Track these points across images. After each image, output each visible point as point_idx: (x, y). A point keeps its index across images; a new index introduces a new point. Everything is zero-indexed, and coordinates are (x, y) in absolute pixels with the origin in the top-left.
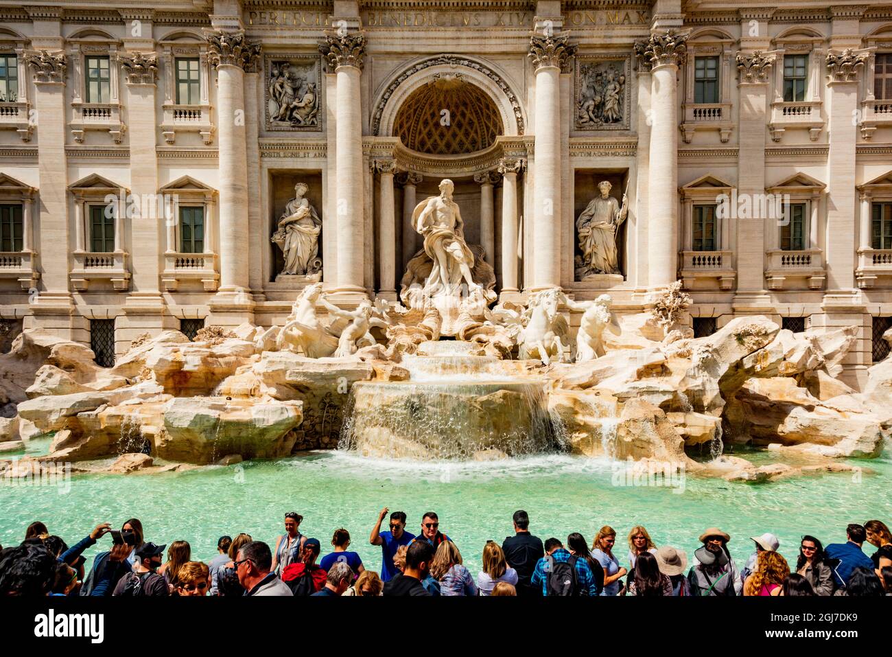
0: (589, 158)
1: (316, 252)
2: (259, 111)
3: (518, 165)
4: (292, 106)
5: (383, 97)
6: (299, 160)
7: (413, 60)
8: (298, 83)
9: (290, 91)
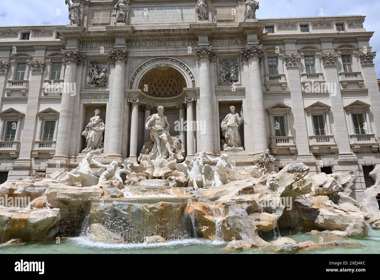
0: (224, 97)
1: (102, 139)
2: (82, 80)
3: (193, 100)
4: (96, 78)
5: (135, 74)
6: (97, 100)
7: (148, 59)
8: (100, 70)
9: (96, 73)
